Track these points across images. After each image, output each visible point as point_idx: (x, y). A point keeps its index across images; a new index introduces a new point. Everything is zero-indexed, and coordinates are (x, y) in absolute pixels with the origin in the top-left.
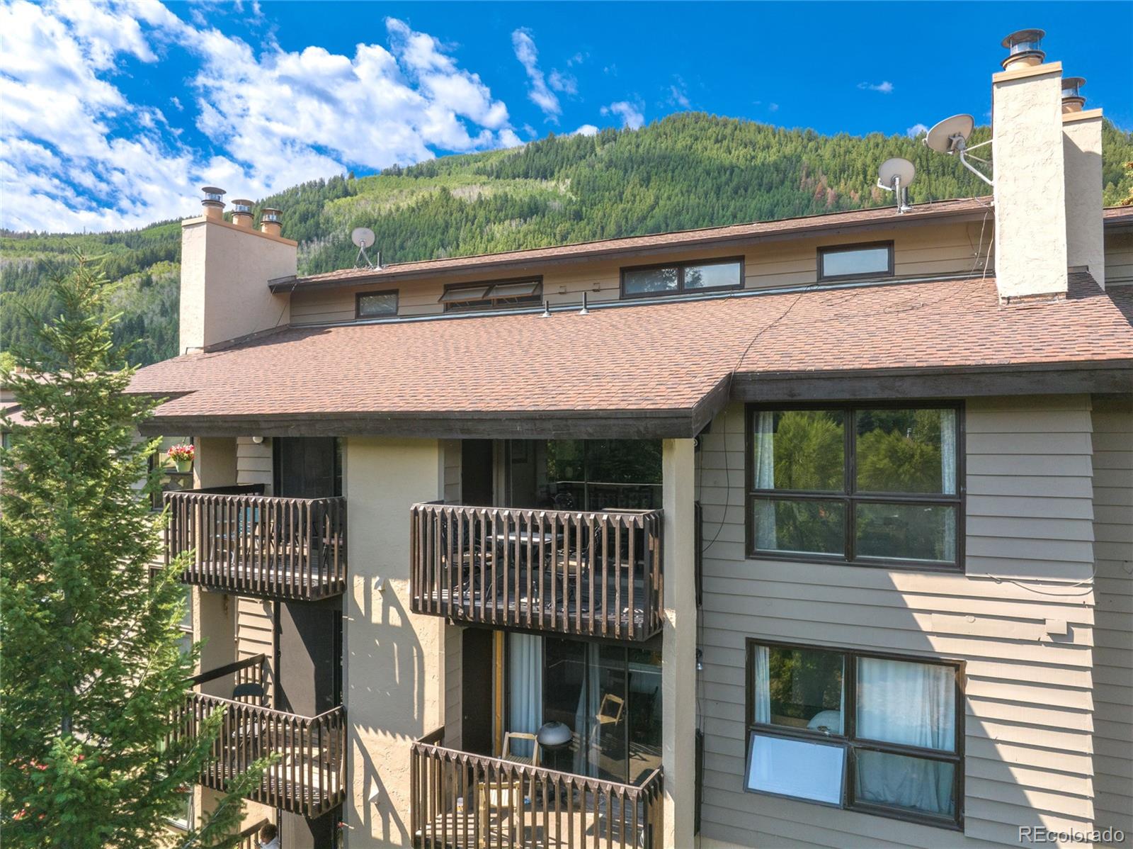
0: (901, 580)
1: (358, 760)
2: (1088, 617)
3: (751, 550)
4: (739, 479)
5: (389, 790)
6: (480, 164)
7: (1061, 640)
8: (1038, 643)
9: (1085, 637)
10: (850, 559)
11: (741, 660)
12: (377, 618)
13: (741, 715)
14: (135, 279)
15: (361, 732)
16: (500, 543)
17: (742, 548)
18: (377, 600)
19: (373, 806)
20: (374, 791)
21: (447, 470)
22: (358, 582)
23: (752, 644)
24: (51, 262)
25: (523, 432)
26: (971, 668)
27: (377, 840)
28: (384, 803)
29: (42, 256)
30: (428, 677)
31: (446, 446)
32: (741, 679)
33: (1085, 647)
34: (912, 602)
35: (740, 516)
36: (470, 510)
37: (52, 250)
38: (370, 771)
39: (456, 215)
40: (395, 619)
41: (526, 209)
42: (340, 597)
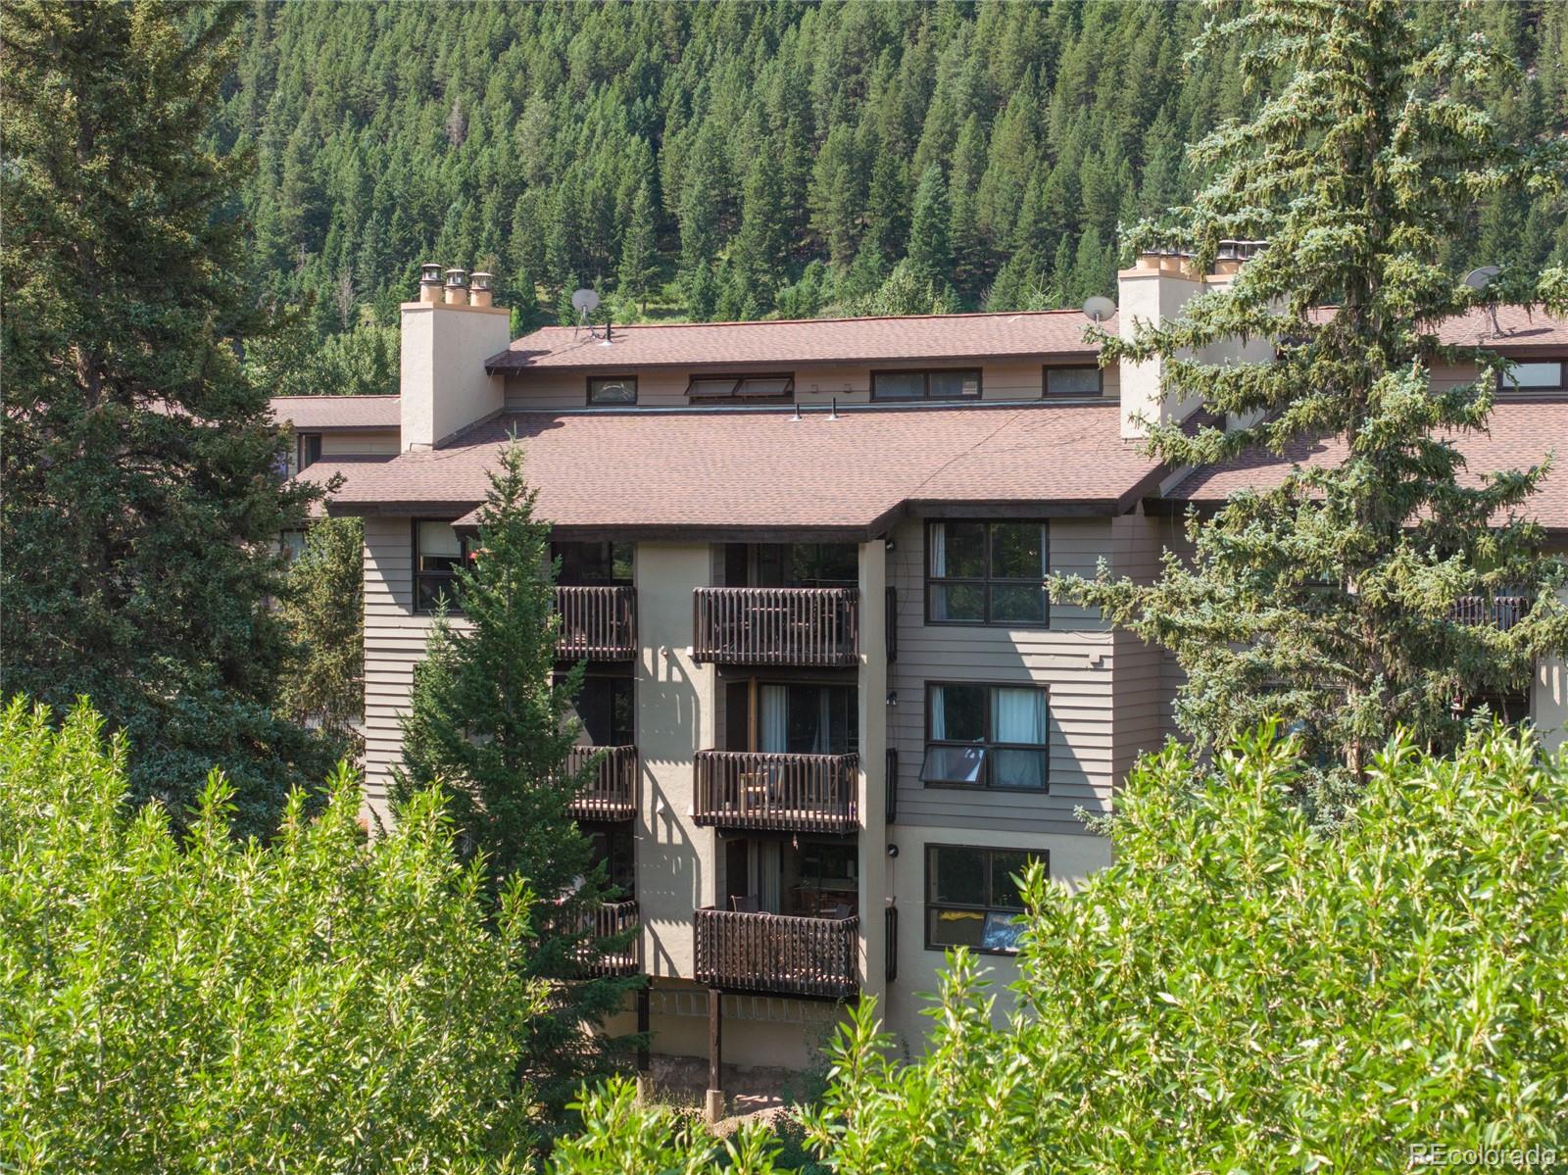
0: (1016, 636)
1: (647, 785)
2: (1110, 651)
3: (928, 621)
4: (921, 572)
5: (671, 802)
7: (1098, 667)
8: (1086, 669)
9: (1109, 664)
10: (987, 623)
11: (921, 696)
12: (662, 677)
13: (921, 734)
15: (650, 765)
16: (754, 613)
17: (922, 619)
18: (663, 663)
19: (659, 817)
20: (660, 805)
21: (715, 566)
22: (647, 653)
23: (930, 685)
25: (769, 539)
26: (1053, 689)
27: (663, 845)
28: (669, 815)
30: (702, 715)
31: (715, 548)
32: (921, 709)
33: (1108, 670)
34: (1021, 649)
35: (921, 596)
36: (735, 590)
38: (657, 792)
40: (677, 677)
42: (632, 663)
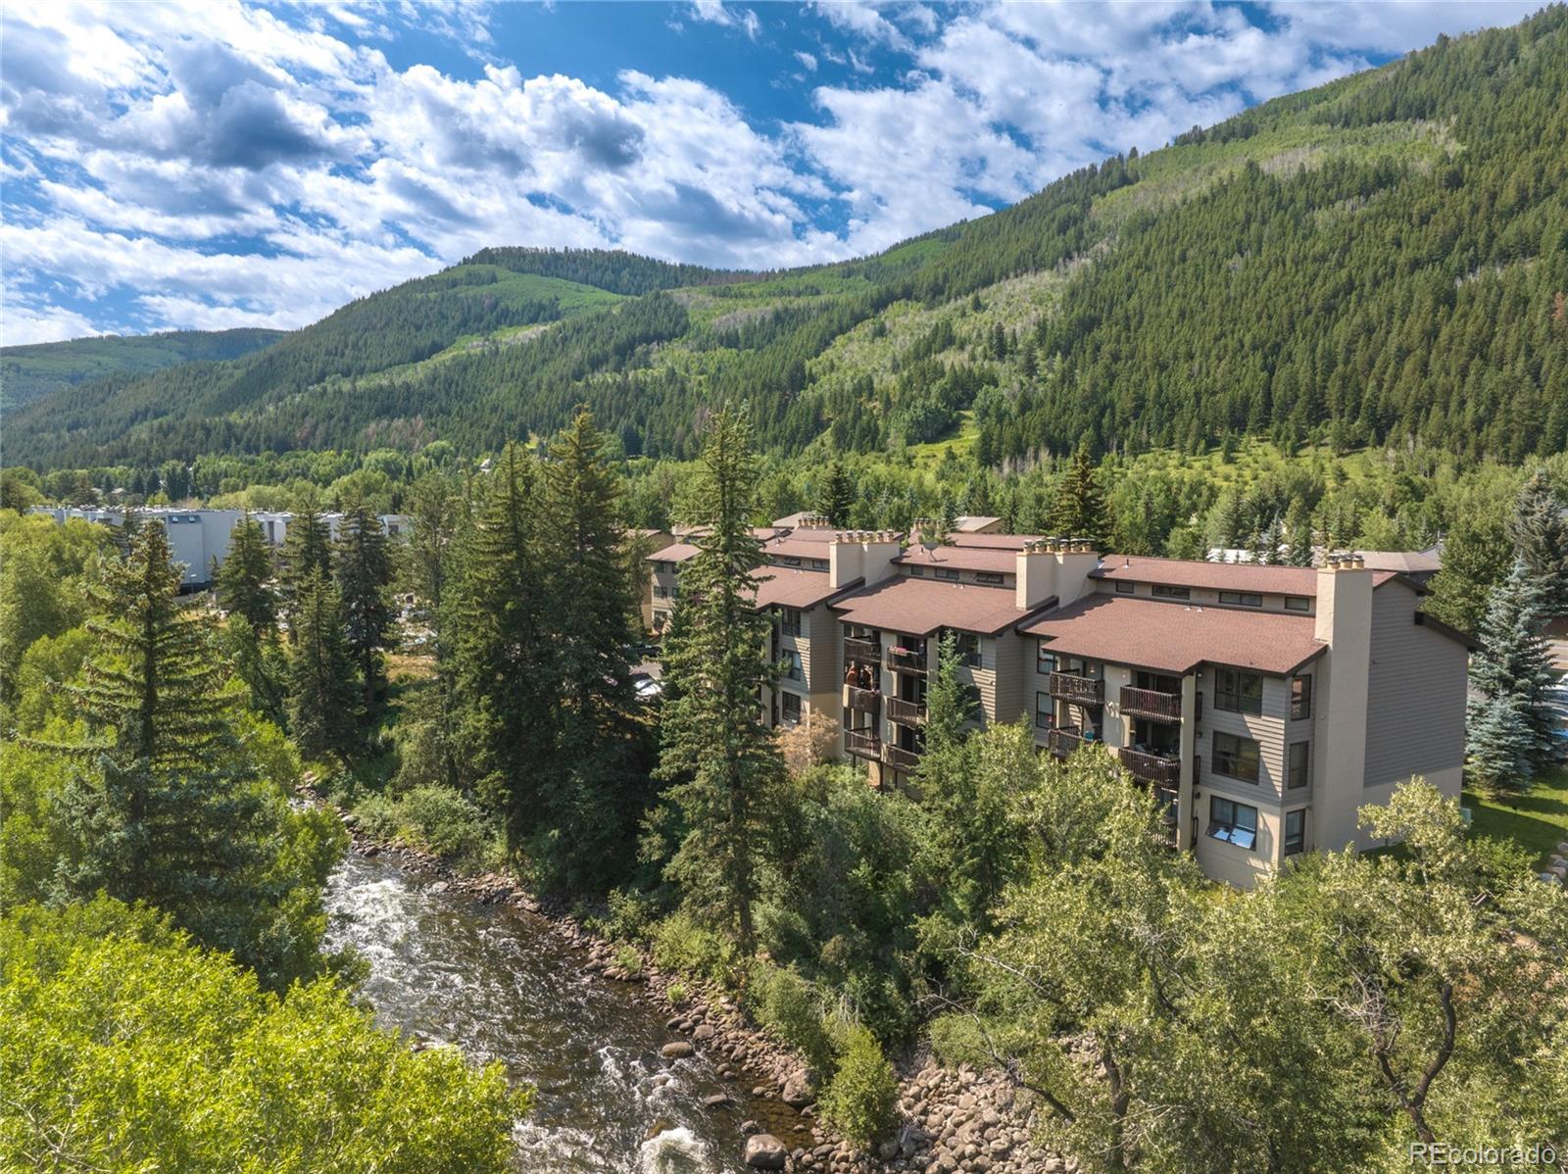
6: (1322, 107)
14: (867, 327)
24: (786, 310)
29: (778, 303)
37: (789, 294)
39: (1265, 201)
41: (1371, 179)
